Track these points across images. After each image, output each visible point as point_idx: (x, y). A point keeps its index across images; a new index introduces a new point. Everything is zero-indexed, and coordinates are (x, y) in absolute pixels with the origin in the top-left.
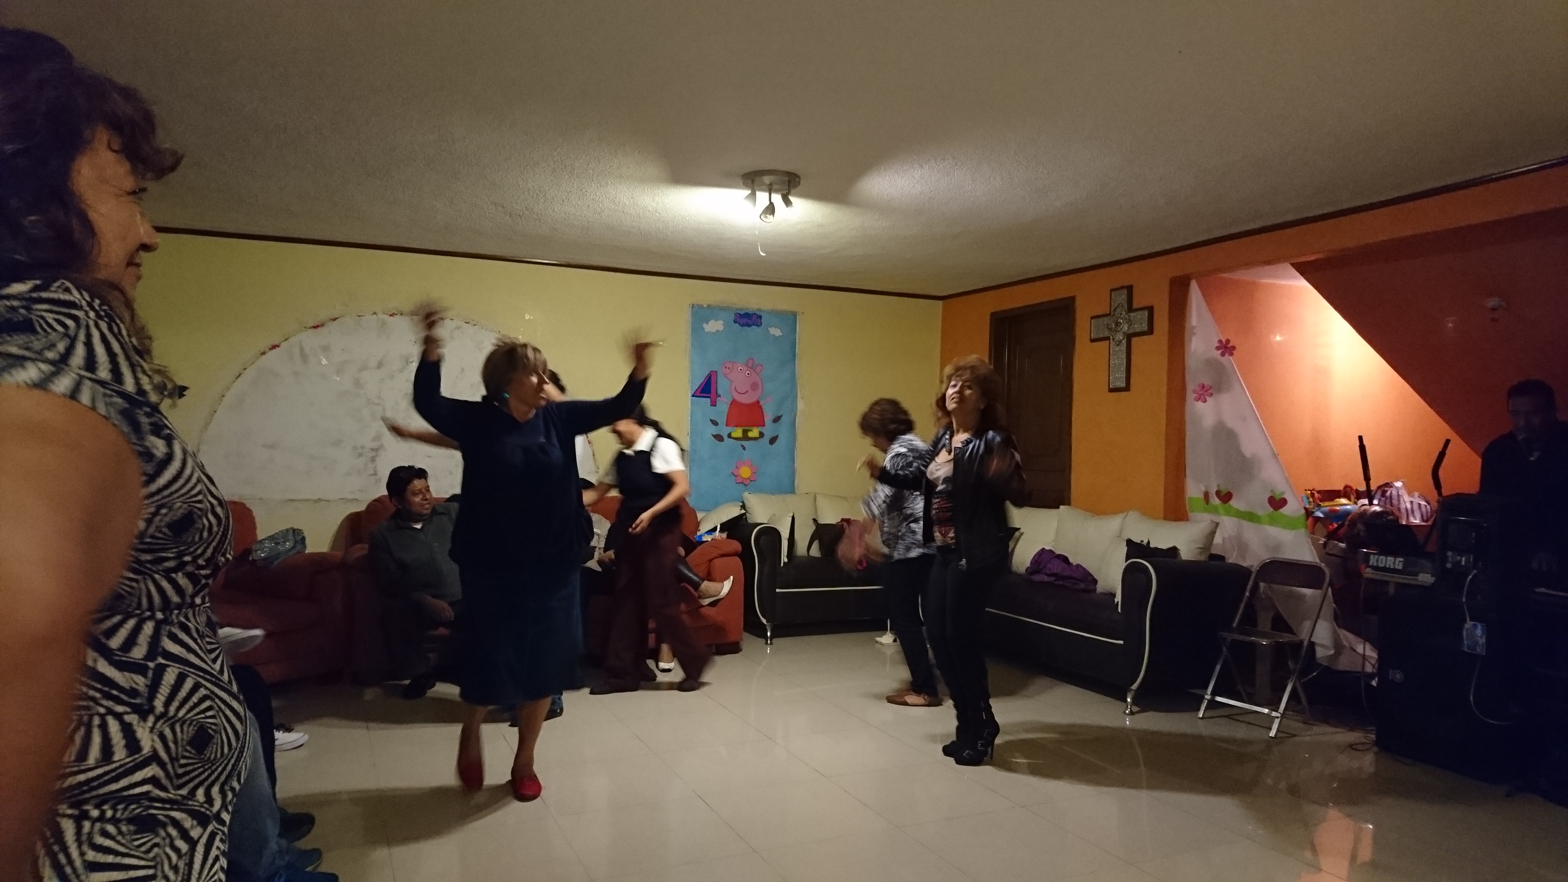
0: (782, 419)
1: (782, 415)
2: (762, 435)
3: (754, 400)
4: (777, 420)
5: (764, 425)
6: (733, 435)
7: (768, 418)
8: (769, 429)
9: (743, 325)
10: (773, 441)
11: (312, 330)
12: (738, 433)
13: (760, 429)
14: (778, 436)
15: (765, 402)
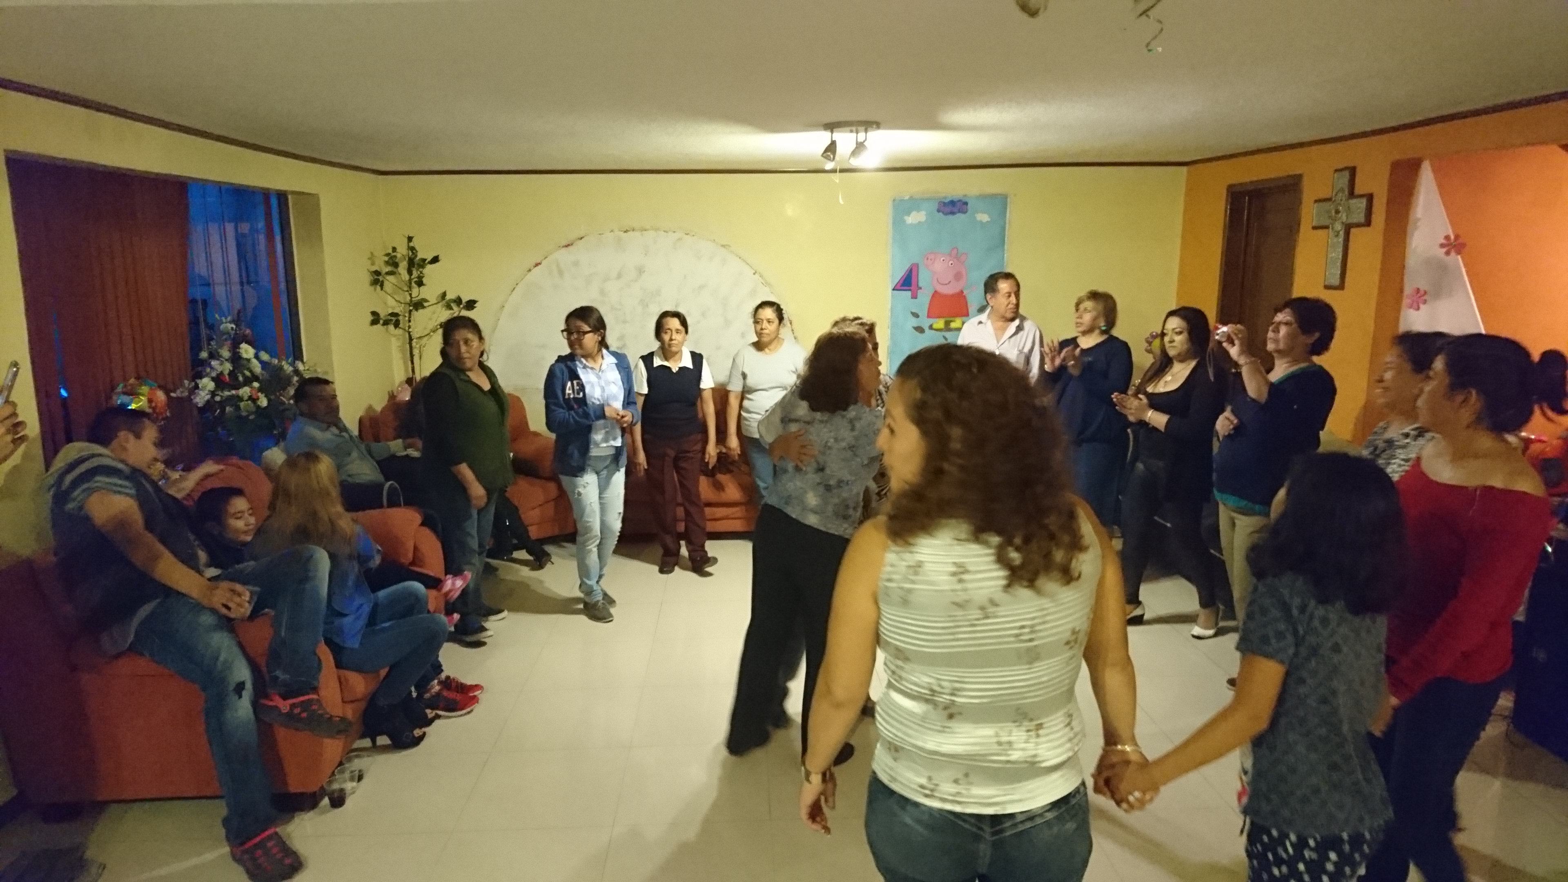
3: (957, 290)
6: (935, 326)
9: (946, 214)
11: (564, 248)
12: (940, 324)
15: (969, 292)
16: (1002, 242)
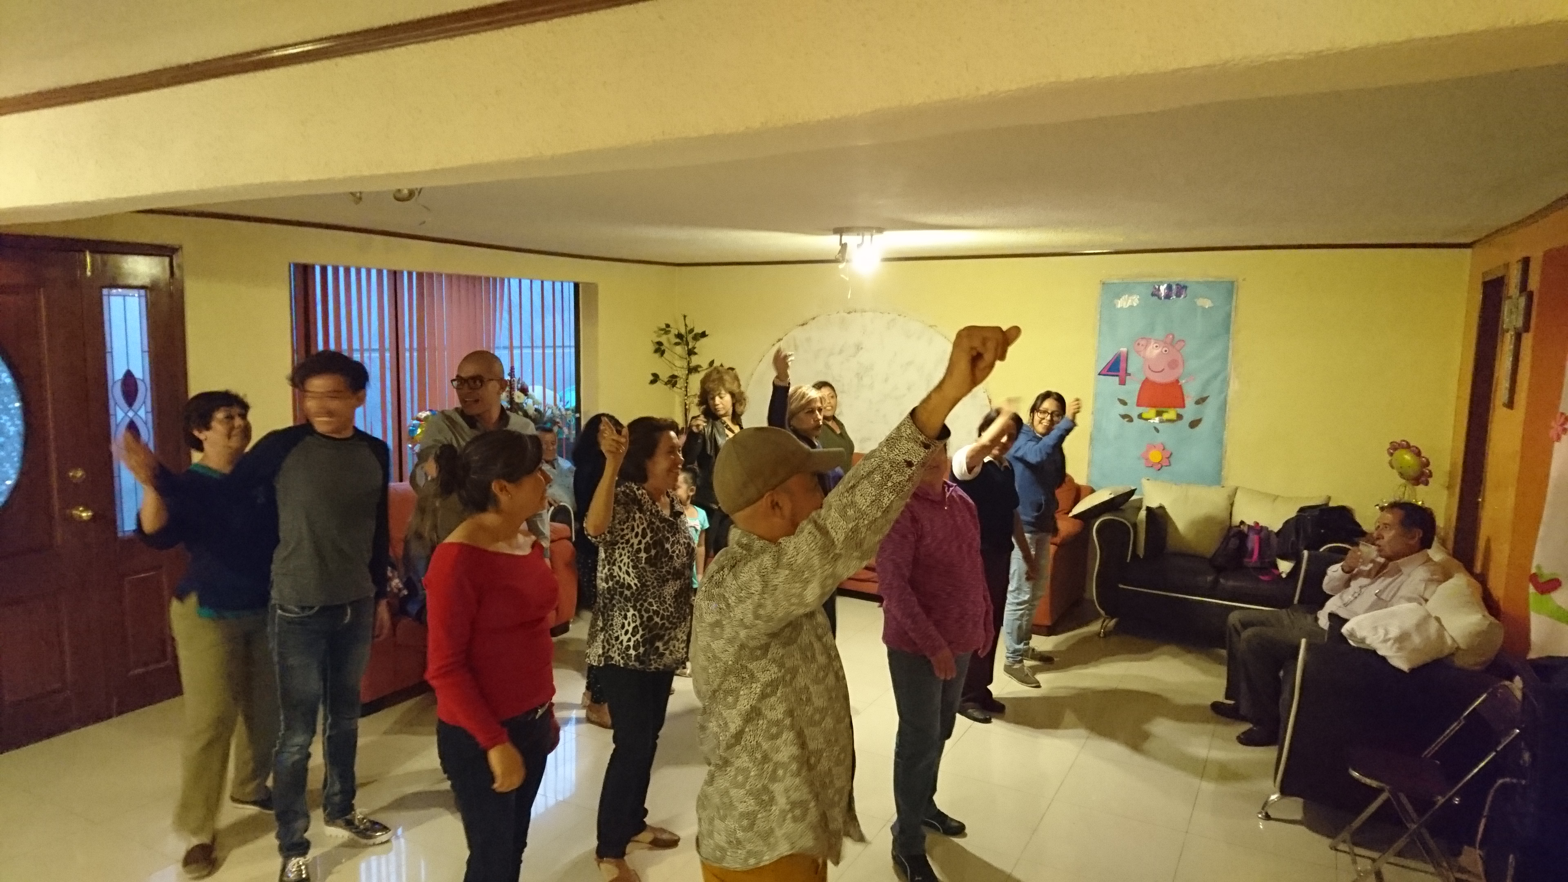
0: (1208, 400)
1: (1208, 397)
2: (1180, 417)
3: (1172, 379)
4: (1201, 401)
5: (1183, 406)
6: (1144, 416)
7: (1189, 401)
8: (1190, 411)
10: (1194, 424)
11: (800, 327)
12: (1150, 413)
13: (1180, 411)
14: (1201, 419)
15: (1187, 382)
16: (1227, 330)
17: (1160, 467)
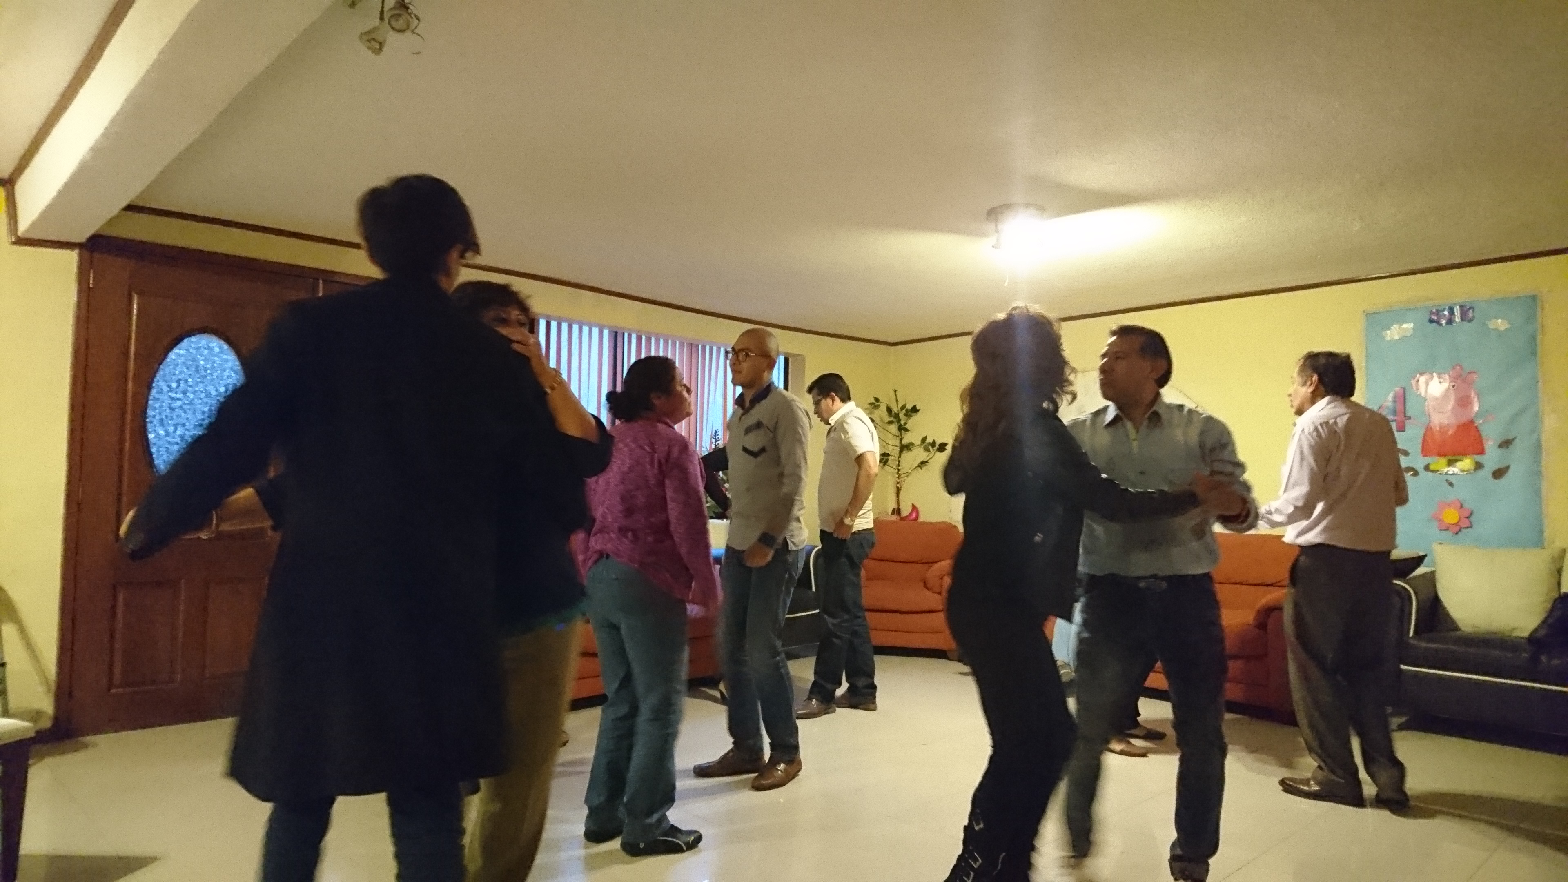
0: (1514, 443)
1: (1516, 438)
2: (1479, 466)
3: (1463, 419)
4: (1506, 444)
5: (1482, 452)
6: (1432, 467)
7: (1490, 445)
8: (1492, 457)
9: (1442, 324)
10: (1498, 474)
12: (1440, 464)
13: (1478, 458)
14: (1508, 468)
15: (1484, 422)
16: (1534, 353)
17: (1458, 529)
